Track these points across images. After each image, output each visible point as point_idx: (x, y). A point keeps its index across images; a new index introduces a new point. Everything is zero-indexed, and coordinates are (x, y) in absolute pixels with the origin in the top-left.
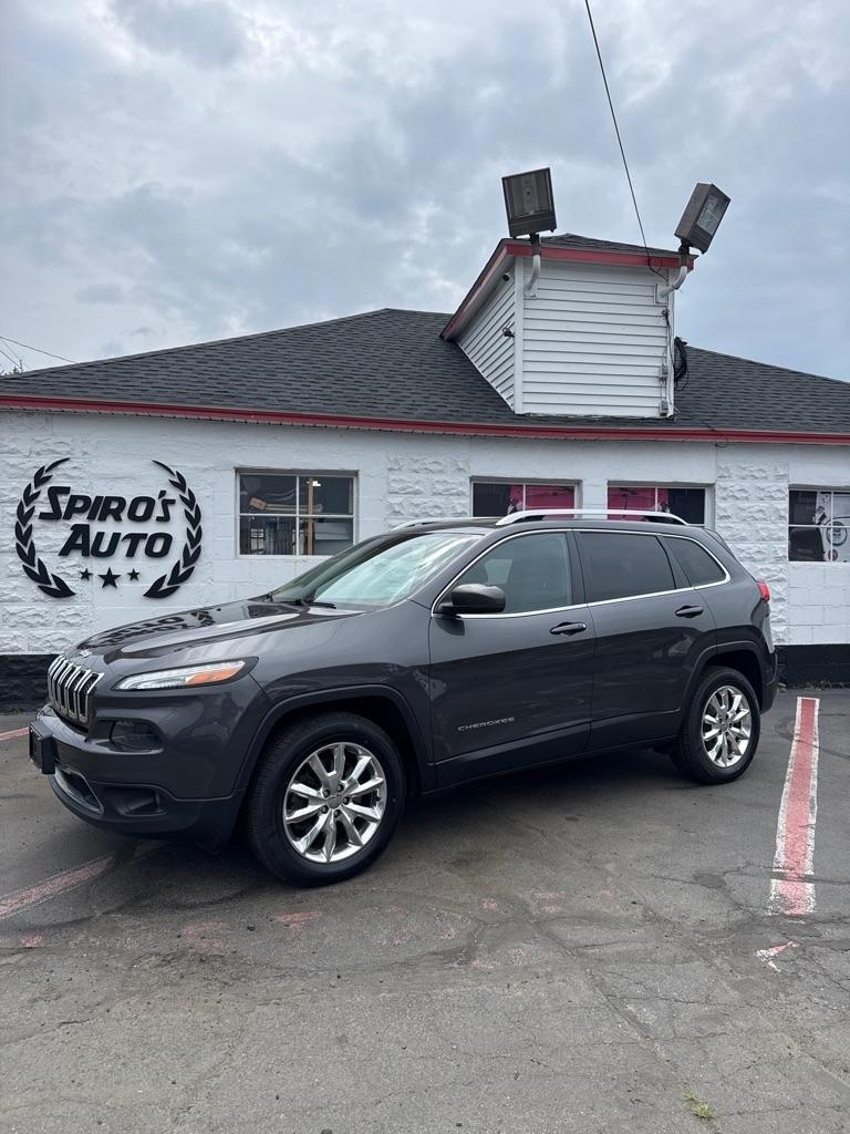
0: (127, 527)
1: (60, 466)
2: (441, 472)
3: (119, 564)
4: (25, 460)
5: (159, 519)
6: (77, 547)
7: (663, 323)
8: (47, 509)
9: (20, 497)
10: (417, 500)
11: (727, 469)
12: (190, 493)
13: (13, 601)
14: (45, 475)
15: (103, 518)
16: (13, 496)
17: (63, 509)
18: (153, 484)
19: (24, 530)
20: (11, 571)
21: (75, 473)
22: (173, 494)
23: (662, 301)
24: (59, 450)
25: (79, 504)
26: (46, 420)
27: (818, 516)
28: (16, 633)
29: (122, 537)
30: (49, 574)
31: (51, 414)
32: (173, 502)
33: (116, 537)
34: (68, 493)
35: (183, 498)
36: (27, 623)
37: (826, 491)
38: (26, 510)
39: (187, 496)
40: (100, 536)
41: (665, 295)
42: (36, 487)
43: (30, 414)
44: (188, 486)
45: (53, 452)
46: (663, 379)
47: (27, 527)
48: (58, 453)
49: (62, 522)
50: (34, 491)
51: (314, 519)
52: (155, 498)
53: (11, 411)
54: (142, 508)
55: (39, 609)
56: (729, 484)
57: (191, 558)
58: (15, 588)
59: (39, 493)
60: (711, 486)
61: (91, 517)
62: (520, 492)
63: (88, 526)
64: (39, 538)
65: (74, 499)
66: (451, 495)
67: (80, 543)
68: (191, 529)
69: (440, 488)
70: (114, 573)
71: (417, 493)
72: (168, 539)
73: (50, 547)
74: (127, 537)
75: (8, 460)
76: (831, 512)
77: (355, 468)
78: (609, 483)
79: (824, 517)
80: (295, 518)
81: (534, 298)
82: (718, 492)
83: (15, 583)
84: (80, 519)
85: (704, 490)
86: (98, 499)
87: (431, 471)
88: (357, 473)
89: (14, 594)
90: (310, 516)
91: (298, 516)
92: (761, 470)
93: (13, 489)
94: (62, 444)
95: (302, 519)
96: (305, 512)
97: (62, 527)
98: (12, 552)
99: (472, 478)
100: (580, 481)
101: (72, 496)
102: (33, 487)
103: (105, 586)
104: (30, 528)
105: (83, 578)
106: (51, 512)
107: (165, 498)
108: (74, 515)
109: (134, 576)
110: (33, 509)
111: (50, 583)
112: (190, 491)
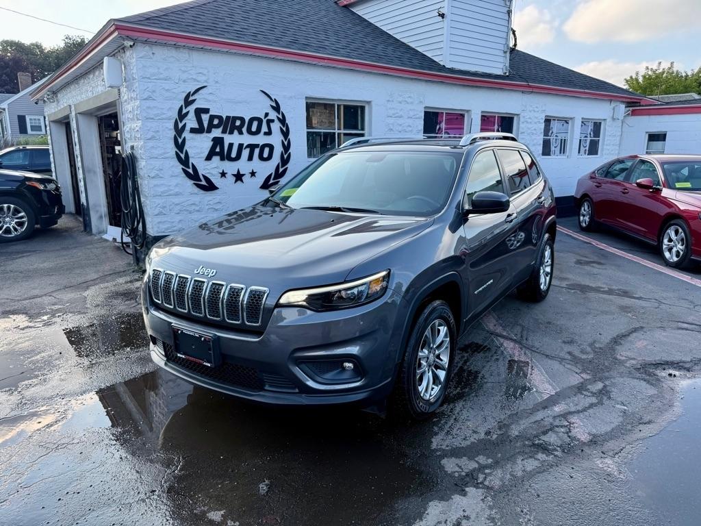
0: (247, 139)
1: (200, 92)
2: (412, 103)
4: (176, 86)
5: (266, 134)
6: (217, 154)
7: (507, 15)
8: (196, 126)
10: (400, 121)
11: (526, 106)
12: (283, 115)
13: (177, 194)
14: (191, 98)
15: (231, 133)
16: (170, 114)
17: (206, 125)
18: (260, 108)
19: (180, 141)
20: (173, 172)
21: (210, 97)
22: (273, 115)
23: (508, 4)
24: (199, 79)
25: (216, 122)
26: (189, 54)
27: (551, 132)
29: (244, 146)
30: (200, 174)
31: (192, 49)
32: (273, 121)
33: (241, 146)
34: (209, 113)
35: (278, 118)
36: (188, 211)
37: (555, 119)
38: (180, 125)
39: (280, 116)
40: (231, 145)
41: (510, 1)
42: (186, 108)
43: (176, 46)
44: (281, 110)
45: (195, 80)
46: (505, 52)
47: (182, 139)
48: (198, 81)
49: (205, 134)
51: (345, 134)
52: (262, 117)
53: (166, 45)
54: (255, 125)
55: (194, 199)
56: (525, 114)
58: (177, 185)
59: (188, 112)
60: (517, 115)
61: (224, 132)
62: (443, 117)
63: (223, 138)
64: (190, 147)
65: (212, 118)
66: (416, 118)
67: (218, 150)
68: (284, 140)
69: (411, 114)
70: (241, 173)
71: (401, 117)
72: (271, 147)
73: (198, 154)
74: (249, 146)
75: (164, 86)
76: (555, 130)
77: (370, 100)
78: (482, 112)
79: (552, 132)
80: (334, 133)
82: (522, 120)
83: (177, 181)
84: (217, 133)
85: (513, 118)
86: (228, 118)
87: (408, 103)
88: (369, 103)
89: (177, 190)
90: (342, 131)
91: (337, 131)
92: (537, 107)
93: (170, 108)
94: (200, 75)
95: (338, 134)
96: (339, 129)
97: (205, 139)
98: (173, 158)
99: (425, 107)
100: (470, 110)
101: (211, 116)
102: (184, 108)
103: (236, 182)
104: (184, 139)
105: (222, 177)
106: (198, 127)
107: (268, 118)
108: (213, 129)
109: (253, 174)
110: (185, 125)
111: (201, 181)
112: (282, 113)
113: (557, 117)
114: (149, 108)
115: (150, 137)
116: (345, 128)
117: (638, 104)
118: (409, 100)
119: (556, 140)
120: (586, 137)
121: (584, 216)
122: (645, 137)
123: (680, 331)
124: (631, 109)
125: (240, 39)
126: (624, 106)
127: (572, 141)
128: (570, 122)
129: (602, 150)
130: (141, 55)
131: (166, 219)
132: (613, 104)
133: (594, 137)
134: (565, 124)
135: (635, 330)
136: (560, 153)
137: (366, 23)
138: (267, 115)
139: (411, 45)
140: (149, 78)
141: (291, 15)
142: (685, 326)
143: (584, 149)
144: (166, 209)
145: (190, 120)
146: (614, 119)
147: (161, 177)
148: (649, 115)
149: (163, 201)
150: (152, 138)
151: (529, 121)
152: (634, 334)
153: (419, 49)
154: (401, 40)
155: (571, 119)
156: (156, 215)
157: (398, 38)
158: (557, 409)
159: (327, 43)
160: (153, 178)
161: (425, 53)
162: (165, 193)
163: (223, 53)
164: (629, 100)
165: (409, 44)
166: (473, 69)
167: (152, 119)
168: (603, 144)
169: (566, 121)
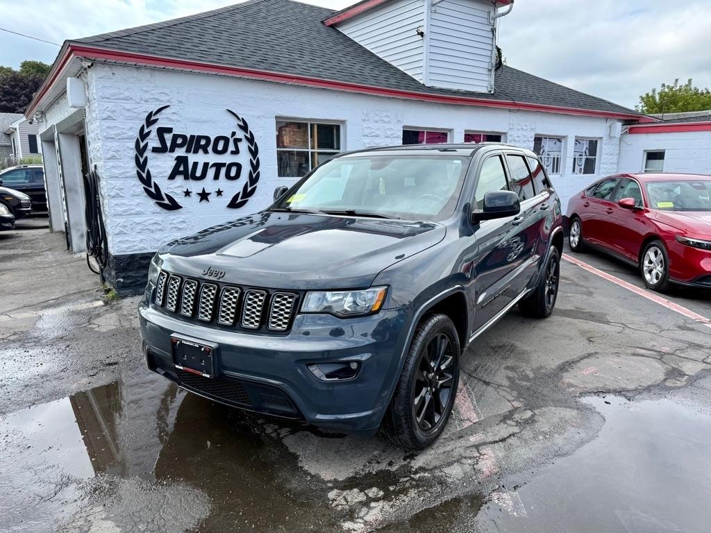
0: (212, 158)
1: (163, 111)
2: (389, 122)
3: (209, 184)
4: (137, 106)
5: (232, 153)
6: (180, 173)
7: (491, 36)
8: (158, 144)
9: (137, 135)
10: (377, 140)
11: (513, 125)
12: (251, 134)
13: (138, 214)
14: (153, 118)
15: (196, 152)
16: (131, 133)
17: (169, 145)
18: (227, 127)
19: (142, 160)
20: (135, 191)
21: (174, 117)
22: (240, 134)
23: (492, 22)
24: (161, 99)
25: (179, 141)
26: (151, 74)
27: (542, 150)
28: (141, 237)
29: (210, 165)
30: (163, 193)
31: (154, 69)
32: (240, 140)
33: (206, 165)
34: (172, 132)
35: (245, 136)
36: (149, 230)
37: (546, 137)
38: (142, 145)
39: (248, 136)
40: (195, 164)
41: (494, 19)
42: (148, 127)
43: (138, 68)
44: (249, 129)
45: (157, 100)
46: (490, 70)
47: (144, 158)
48: (160, 101)
49: (168, 154)
50: (146, 131)
51: (319, 153)
52: (229, 136)
53: (125, 65)
54: (221, 144)
55: (156, 219)
56: (513, 133)
57: (254, 180)
58: (138, 204)
59: (150, 132)
60: (505, 134)
61: (188, 151)
62: (423, 136)
63: (187, 157)
64: (152, 166)
65: (175, 137)
66: (394, 137)
67: (182, 169)
68: (252, 159)
69: (389, 133)
70: (206, 192)
71: (377, 136)
72: (239, 166)
73: (161, 173)
74: (214, 165)
75: (125, 105)
76: (546, 149)
77: (344, 119)
78: (466, 131)
79: (544, 151)
80: (308, 152)
81: (435, 12)
82: (509, 138)
83: (138, 201)
84: (180, 152)
85: (500, 136)
86: (192, 137)
87: (385, 122)
88: (343, 122)
89: (138, 209)
90: (316, 150)
91: (310, 150)
92: (526, 125)
93: (131, 128)
94: (163, 95)
95: (312, 153)
96: (313, 148)
97: (168, 158)
98: (134, 177)
99: (404, 127)
100: (452, 129)
101: (174, 135)
102: (145, 127)
103: (201, 200)
104: (146, 158)
105: (186, 196)
106: (160, 146)
107: (236, 137)
108: (176, 149)
109: (219, 193)
110: (147, 144)
111: (164, 200)
112: (251, 132)
113: (549, 136)
114: (108, 127)
115: (109, 156)
116: (319, 147)
117: (637, 122)
118: (386, 119)
119: (548, 158)
120: (582, 155)
121: (574, 236)
122: (643, 156)
123: (635, 358)
124: (629, 127)
125: (203, 59)
126: (620, 124)
127: (565, 160)
128: (563, 140)
129: (599, 169)
130: (100, 76)
131: (126, 238)
132: (609, 123)
133: (590, 155)
134: (558, 143)
135: (589, 355)
136: (553, 171)
137: (350, 42)
138: (234, 134)
139: (393, 63)
140: (108, 98)
141: (268, 35)
142: (643, 351)
143: (580, 168)
144: (126, 228)
145: (152, 139)
146: (610, 137)
147: (121, 196)
148: (647, 133)
149: (123, 220)
150: (113, 158)
151: (517, 139)
152: (586, 360)
153: (401, 68)
154: (383, 59)
155: (564, 137)
156: (117, 234)
157: (381, 57)
158: (473, 439)
159: (299, 62)
160: (113, 197)
161: (406, 72)
162: (126, 212)
163: (186, 73)
164: (626, 118)
165: (391, 63)
166: (455, 87)
167: (113, 138)
168: (600, 163)
169: (559, 139)
